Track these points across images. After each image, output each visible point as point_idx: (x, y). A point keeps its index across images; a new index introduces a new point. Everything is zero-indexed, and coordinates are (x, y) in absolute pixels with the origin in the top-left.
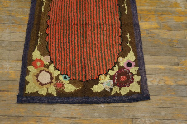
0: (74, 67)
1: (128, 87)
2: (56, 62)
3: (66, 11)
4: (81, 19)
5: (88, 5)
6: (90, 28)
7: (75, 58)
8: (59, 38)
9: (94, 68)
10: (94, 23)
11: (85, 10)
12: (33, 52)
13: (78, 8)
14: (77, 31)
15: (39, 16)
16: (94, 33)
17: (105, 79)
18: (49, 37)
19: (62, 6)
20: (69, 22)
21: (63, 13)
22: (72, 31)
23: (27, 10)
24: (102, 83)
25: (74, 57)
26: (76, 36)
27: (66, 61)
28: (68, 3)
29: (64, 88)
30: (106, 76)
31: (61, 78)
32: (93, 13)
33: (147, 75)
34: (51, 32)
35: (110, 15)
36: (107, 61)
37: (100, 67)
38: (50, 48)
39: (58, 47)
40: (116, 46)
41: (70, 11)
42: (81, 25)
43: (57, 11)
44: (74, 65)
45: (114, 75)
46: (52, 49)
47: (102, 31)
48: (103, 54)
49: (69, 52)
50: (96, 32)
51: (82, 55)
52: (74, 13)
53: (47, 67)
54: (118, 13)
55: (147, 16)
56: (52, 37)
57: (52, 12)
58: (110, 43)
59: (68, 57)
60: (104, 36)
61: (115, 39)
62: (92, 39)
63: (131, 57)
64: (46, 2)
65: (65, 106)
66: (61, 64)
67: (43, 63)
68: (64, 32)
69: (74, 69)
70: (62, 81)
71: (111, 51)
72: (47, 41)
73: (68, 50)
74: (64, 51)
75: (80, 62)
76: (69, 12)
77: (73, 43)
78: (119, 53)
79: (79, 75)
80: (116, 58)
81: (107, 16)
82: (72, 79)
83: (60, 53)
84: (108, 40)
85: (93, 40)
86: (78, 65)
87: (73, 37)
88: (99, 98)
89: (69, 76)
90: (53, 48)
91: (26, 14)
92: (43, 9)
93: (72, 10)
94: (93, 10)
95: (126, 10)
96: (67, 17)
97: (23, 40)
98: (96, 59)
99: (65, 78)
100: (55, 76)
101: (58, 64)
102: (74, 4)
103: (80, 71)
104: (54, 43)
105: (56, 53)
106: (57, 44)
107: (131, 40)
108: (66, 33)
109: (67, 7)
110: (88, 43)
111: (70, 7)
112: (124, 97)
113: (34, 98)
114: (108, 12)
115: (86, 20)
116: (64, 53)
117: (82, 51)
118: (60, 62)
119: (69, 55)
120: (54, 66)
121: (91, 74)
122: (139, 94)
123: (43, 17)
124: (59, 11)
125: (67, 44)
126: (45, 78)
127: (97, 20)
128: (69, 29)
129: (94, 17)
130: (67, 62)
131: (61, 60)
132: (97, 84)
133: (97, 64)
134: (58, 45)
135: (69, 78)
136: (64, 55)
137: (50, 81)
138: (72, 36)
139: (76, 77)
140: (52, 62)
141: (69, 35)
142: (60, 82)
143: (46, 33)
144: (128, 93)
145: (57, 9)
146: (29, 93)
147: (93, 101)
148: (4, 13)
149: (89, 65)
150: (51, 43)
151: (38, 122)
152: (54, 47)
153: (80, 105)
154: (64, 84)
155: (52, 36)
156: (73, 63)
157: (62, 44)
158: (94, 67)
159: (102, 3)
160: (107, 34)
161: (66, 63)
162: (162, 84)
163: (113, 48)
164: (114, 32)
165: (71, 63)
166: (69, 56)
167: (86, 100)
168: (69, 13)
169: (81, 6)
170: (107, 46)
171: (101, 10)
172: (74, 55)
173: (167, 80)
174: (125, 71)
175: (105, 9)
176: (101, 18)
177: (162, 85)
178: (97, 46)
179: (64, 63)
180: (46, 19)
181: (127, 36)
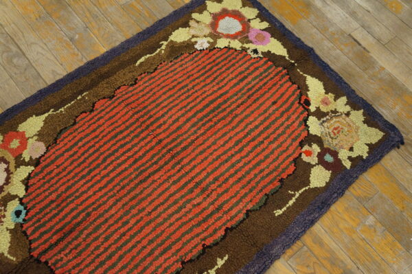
0: (55, 212)
2: (42, 171)
3: (174, 100)
4: (179, 140)
5: (224, 126)
6: (173, 172)
7: (77, 197)
8: (101, 135)
9: (81, 252)
10: (191, 170)
11: (208, 130)
12: (34, 116)
13: (200, 115)
14: (144, 155)
15: (123, 65)
18: (90, 116)
19: (179, 83)
20: (152, 124)
21: (164, 97)
22: (136, 145)
23: (119, 39)
25: (77, 194)
26: (132, 160)
27: (58, 185)
28: (196, 88)
31: (14, 205)
32: (215, 150)
34: (103, 110)
35: (240, 185)
36: (120, 265)
37: (93, 261)
38: (67, 137)
39: (80, 148)
40: (173, 255)
42: (165, 151)
43: (159, 85)
44: (60, 208)
46: (66, 141)
47: (184, 200)
48: (130, 245)
49: (83, 177)
50: (173, 189)
51: (94, 206)
52: (183, 115)
53: (20, 162)
54: (261, 195)
55: (314, 263)
56: (92, 121)
57: (150, 79)
58: (168, 238)
59: (71, 182)
60: (177, 212)
61: (189, 241)
62: (149, 195)
64: (163, 52)
66: (45, 183)
67: (23, 151)
68: (121, 132)
69: (49, 216)
70: (6, 213)
71: (150, 254)
72: (77, 119)
73: (87, 170)
74: (79, 165)
75: (74, 213)
76: (177, 105)
77: (111, 168)
79: (43, 234)
81: (231, 181)
82: (24, 229)
83: (69, 161)
84: (173, 228)
85: (149, 199)
86: (66, 215)
87: (123, 158)
89: (26, 218)
90: (70, 141)
91: (110, 43)
92: (142, 59)
93: (185, 107)
94: (222, 143)
95: (285, 209)
97: (50, 80)
98: (106, 239)
99: (18, 213)
100: (9, 194)
101: (41, 176)
102: (203, 99)
103: (53, 231)
104: (82, 135)
105: (62, 155)
106: (84, 141)
108: (124, 138)
110: (133, 194)
114: (244, 176)
115: (184, 149)
117: (106, 198)
118: (47, 178)
119: (76, 182)
120: (30, 174)
121: (62, 255)
123: (124, 74)
124: (163, 87)
125: (98, 158)
128: (137, 136)
129: (206, 158)
130: (56, 190)
131: (53, 175)
133: (97, 248)
134: (84, 145)
135: (21, 221)
136: (69, 173)
138: (125, 153)
139: (34, 231)
140: (36, 163)
141: (122, 146)
142: (1, 211)
143: (94, 104)
145: (164, 81)
148: (81, 12)
149: (83, 236)
150: (77, 129)
152: (73, 142)
154: (2, 222)
155: (96, 118)
156: (62, 202)
157: (91, 151)
158: (84, 249)
159: (256, 147)
160: (185, 215)
161: (52, 189)
163: (162, 254)
164: (205, 226)
165: (60, 199)
166: (73, 185)
168: (174, 107)
169: (211, 116)
170: (157, 237)
171: (234, 159)
172: (84, 188)
175: (246, 164)
176: (217, 173)
178: (142, 218)
179: (52, 186)
180: (126, 81)
181: (218, 259)
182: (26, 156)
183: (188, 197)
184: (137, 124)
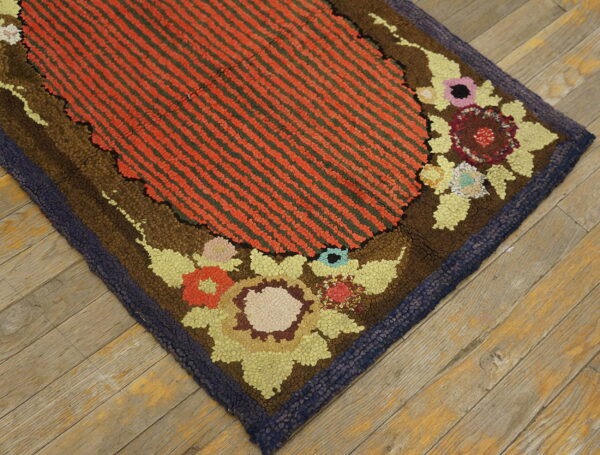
0: (327, 211)
1: (518, 146)
2: (260, 239)
4: (200, 65)
5: (175, 11)
6: (252, 71)
7: (301, 183)
8: (191, 164)
9: (383, 170)
10: (250, 50)
12: (150, 267)
13: (154, 39)
14: (225, 106)
16: (280, 77)
17: (442, 174)
18: (156, 184)
19: (91, 65)
21: (118, 84)
22: (209, 119)
24: (448, 191)
25: (296, 185)
26: (235, 121)
28: (103, 43)
29: (364, 289)
30: (436, 164)
31: (321, 268)
32: (217, 24)
33: (527, 86)
34: (141, 166)
36: (396, 124)
37: (395, 155)
38: (194, 212)
39: (213, 190)
40: (375, 69)
41: (137, 65)
43: (93, 92)
44: (320, 205)
45: (454, 146)
46: (201, 212)
48: (366, 115)
49: (267, 181)
50: (279, 70)
52: (155, 61)
53: (246, 271)
56: (164, 179)
57: (80, 105)
58: (352, 73)
59: (276, 195)
60: (314, 66)
61: (356, 53)
62: (292, 97)
63: (444, 70)
65: (415, 336)
66: (279, 232)
67: (221, 271)
68: (185, 138)
69: (333, 216)
70: (334, 275)
71: (377, 93)
72: (159, 199)
73: (254, 177)
74: (247, 189)
75: (328, 185)
76: (135, 68)
77: (249, 147)
78: (403, 81)
79: (363, 220)
80: (410, 99)
81: (265, 8)
82: (357, 247)
83: (239, 203)
84: (338, 70)
85: (298, 97)
87: (232, 132)
88: (483, 233)
89: (339, 246)
90: (202, 207)
92: (36, 117)
93: (139, 58)
94: (205, 16)
96: (148, 87)
98: (362, 142)
99: (333, 259)
100: (301, 278)
101: (268, 239)
103: (357, 207)
105: (228, 214)
106: (201, 186)
107: (398, 26)
108: (195, 133)
109: (113, 60)
110: (291, 117)
111: (125, 53)
112: (538, 180)
113: (307, 391)
116: (253, 194)
117: (301, 149)
118: (271, 229)
119: (276, 189)
120: (265, 254)
121: (392, 192)
122: (563, 144)
123: (66, 141)
124: (98, 86)
126: (272, 309)
127: (248, 36)
129: (230, 34)
130: (291, 213)
131: (265, 222)
132: (438, 203)
133: (377, 153)
134: (209, 186)
135: (346, 252)
136: (261, 201)
137: (299, 305)
138: (223, 131)
139: (360, 232)
140: (244, 249)
141: (210, 134)
142: (330, 284)
143: (128, 180)
144: (534, 160)
145: (86, 86)
146: (279, 391)
147: (477, 255)
149: (360, 170)
150: (179, 199)
151: (389, 448)
152: (203, 201)
153: (450, 297)
154: (349, 278)
155: (157, 174)
156: (309, 202)
157: (220, 175)
158: (379, 166)
160: (319, 56)
161: (289, 219)
162: (579, 81)
163: (375, 80)
164: (332, 37)
165: (305, 206)
166: (280, 192)
167: (457, 268)
168: (138, 72)
169: (157, 27)
172: (286, 178)
173: (581, 64)
174: (467, 114)
176: (254, 23)
177: (582, 85)
178: (326, 104)
179: (284, 221)
180: (81, 137)
181: (376, 22)
182: (231, 264)
183: (292, 54)
184: (170, 117)
